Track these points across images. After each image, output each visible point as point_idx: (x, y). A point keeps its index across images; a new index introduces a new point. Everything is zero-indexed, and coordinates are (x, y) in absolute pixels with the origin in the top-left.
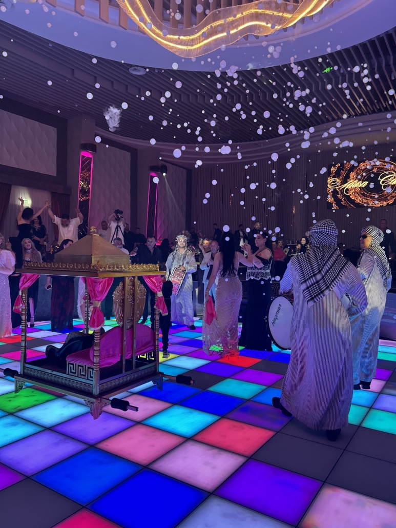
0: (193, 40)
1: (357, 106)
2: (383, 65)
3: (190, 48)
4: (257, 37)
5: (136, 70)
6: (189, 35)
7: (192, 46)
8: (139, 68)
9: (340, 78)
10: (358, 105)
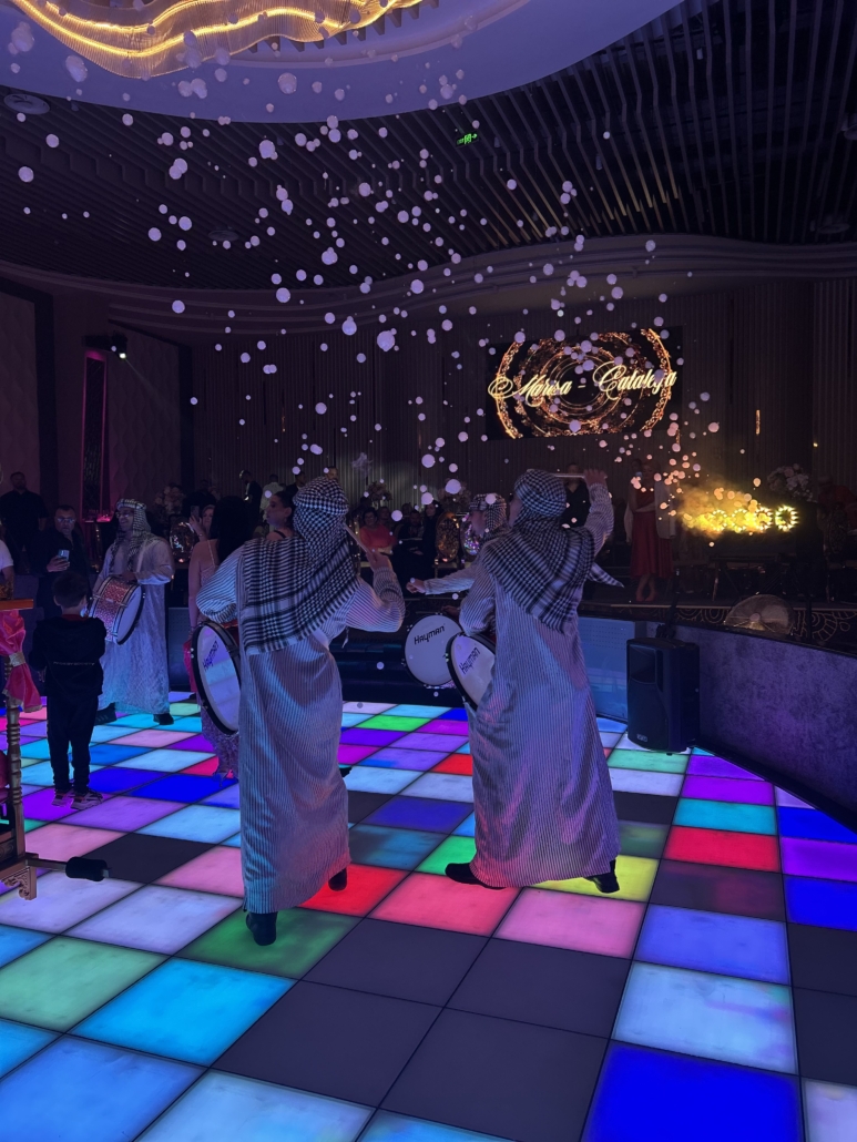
0: (140, 36)
1: (535, 223)
2: (579, 139)
3: (134, 54)
4: (301, 46)
5: (22, 101)
6: (133, 24)
7: (140, 49)
8: (29, 98)
9: (495, 158)
10: (535, 218)
